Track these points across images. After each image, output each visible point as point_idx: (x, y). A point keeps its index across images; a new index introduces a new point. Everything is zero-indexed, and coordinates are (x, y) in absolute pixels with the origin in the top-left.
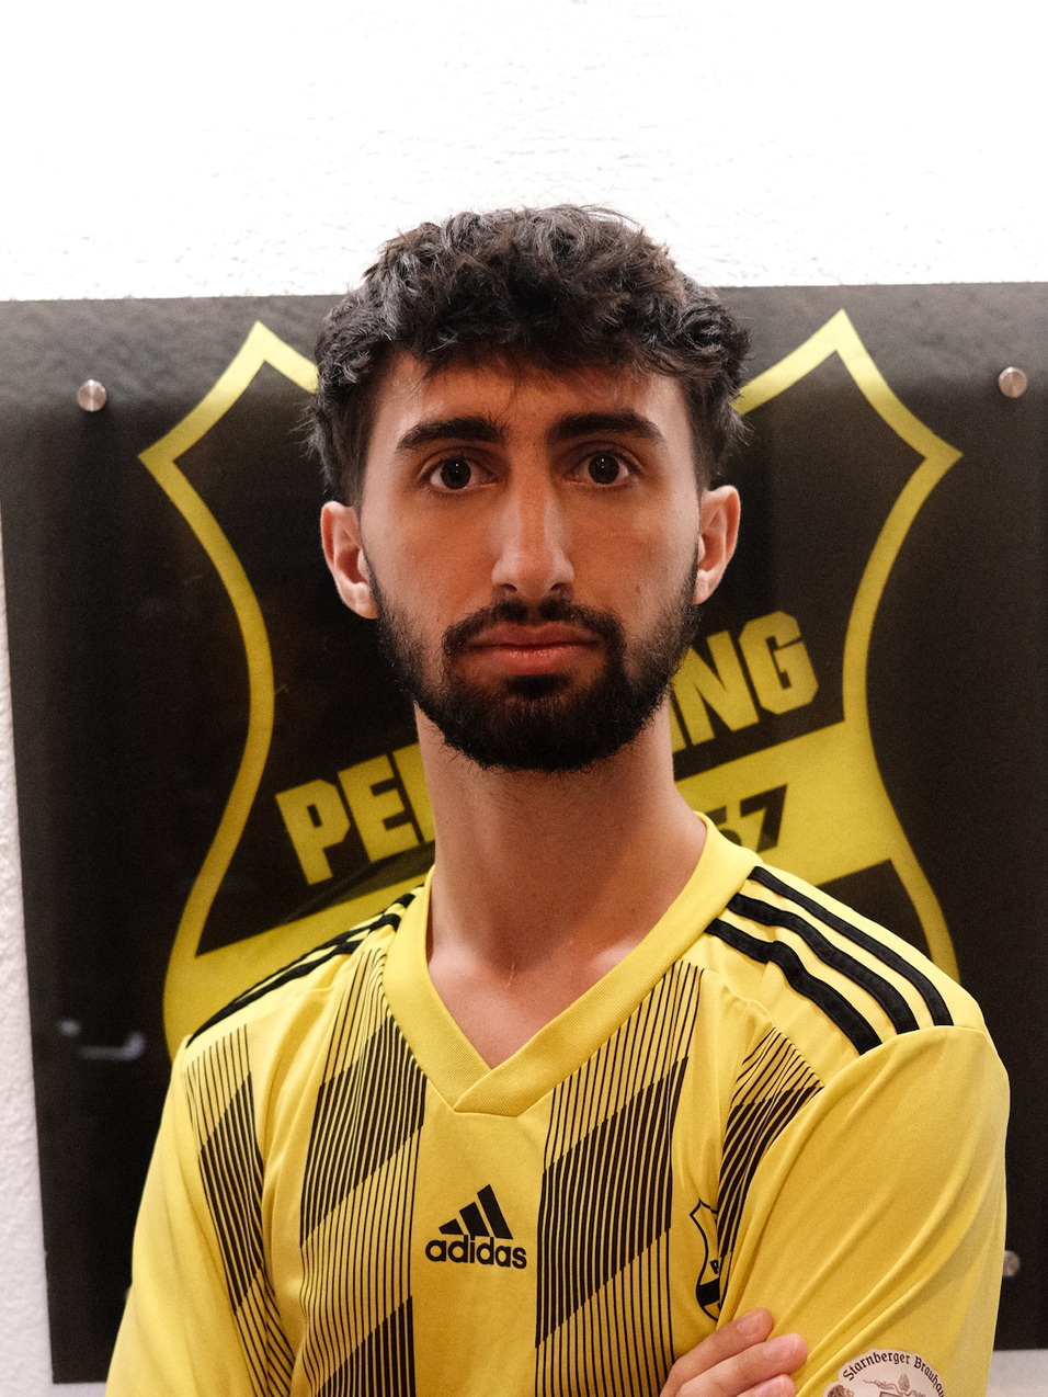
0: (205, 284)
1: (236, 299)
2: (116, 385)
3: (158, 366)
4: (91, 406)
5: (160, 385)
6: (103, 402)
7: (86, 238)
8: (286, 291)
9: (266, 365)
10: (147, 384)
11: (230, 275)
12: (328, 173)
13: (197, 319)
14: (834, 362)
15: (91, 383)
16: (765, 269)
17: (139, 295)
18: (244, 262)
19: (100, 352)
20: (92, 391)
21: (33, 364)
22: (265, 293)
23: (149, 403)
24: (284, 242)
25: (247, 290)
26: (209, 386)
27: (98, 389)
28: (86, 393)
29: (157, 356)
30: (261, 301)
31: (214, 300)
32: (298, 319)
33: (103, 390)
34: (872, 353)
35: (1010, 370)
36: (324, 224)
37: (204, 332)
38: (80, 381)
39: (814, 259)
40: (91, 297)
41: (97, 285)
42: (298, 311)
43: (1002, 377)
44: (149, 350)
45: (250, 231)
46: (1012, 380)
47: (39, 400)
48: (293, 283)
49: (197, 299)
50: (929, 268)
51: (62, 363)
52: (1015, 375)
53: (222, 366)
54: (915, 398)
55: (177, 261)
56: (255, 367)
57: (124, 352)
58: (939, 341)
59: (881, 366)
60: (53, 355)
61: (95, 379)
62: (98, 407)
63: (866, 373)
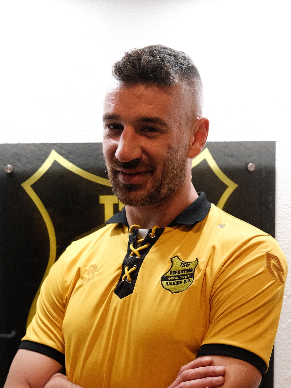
0: (39, 140)
1: (47, 144)
2: (16, 166)
3: (27, 161)
4: (9, 171)
5: (27, 166)
6: (12, 171)
7: (8, 127)
8: (61, 141)
9: (55, 161)
10: (24, 166)
11: (46, 137)
13: (37, 148)
14: (205, 161)
15: (9, 166)
17: (22, 142)
18: (49, 134)
19: (12, 157)
20: (9, 168)
22: (55, 142)
23: (24, 170)
24: (60, 129)
25: (50, 141)
26: (40, 166)
27: (10, 167)
28: (7, 168)
29: (27, 158)
30: (54, 144)
31: (42, 144)
32: (63, 149)
33: (12, 167)
34: (214, 159)
35: (251, 164)
36: (71, 124)
37: (39, 152)
38: (6, 165)
40: (9, 143)
41: (11, 140)
42: (64, 146)
43: (248, 166)
44: (24, 157)
45: (51, 126)
46: (251, 166)
48: (62, 140)
49: (37, 144)
50: (229, 137)
51: (1, 160)
52: (252, 165)
53: (43, 161)
54: (226, 171)
55: (32, 133)
56: (52, 161)
57: (17, 157)
58: (232, 156)
59: (217, 162)
61: (10, 164)
62: (11, 172)
63: (213, 164)
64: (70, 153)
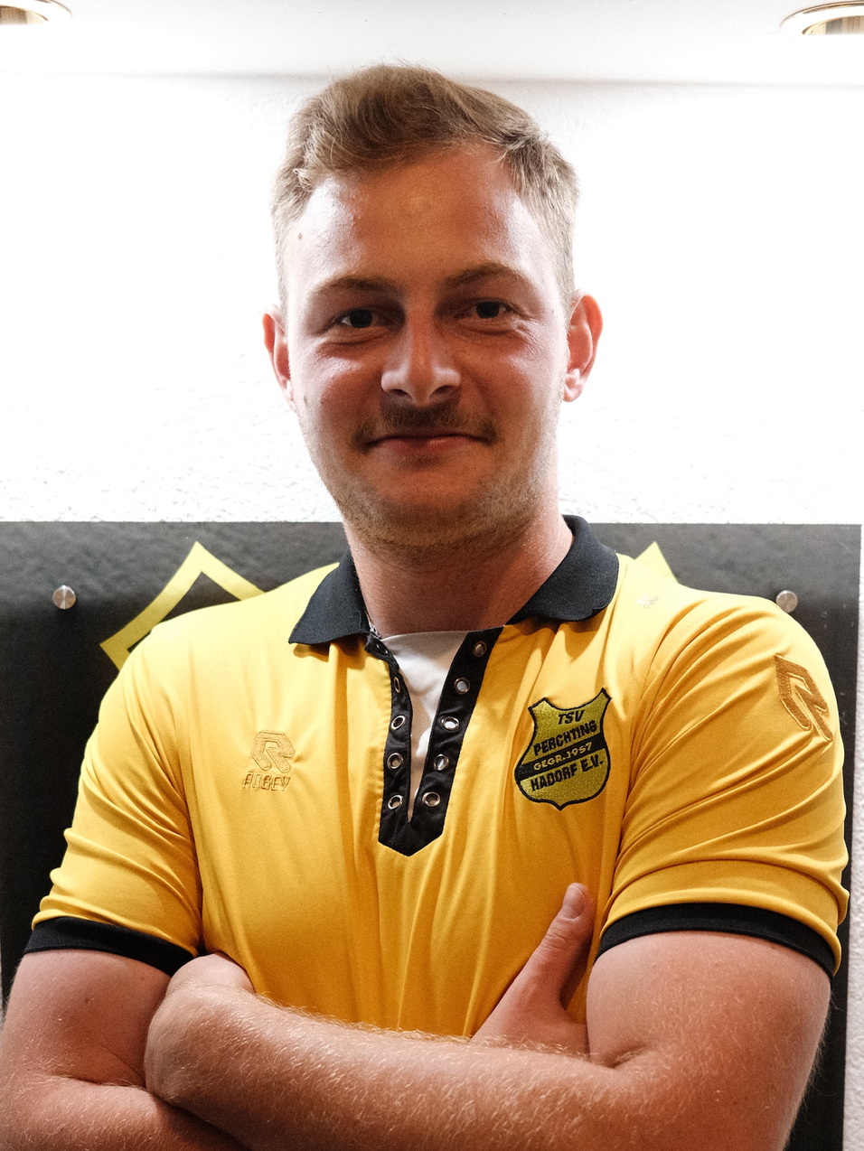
0: (155, 510)
1: (181, 524)
2: (82, 587)
3: (117, 573)
4: (63, 606)
5: (118, 588)
6: (72, 603)
7: (62, 472)
8: (219, 517)
9: (203, 576)
10: (107, 587)
11: (175, 503)
12: (254, 425)
13: (148, 536)
15: (64, 588)
16: (596, 508)
19: (71, 561)
20: (64, 594)
21: (18, 569)
22: (202, 520)
23: (109, 602)
24: (218, 478)
26: (158, 591)
27: (69, 592)
28: (60, 595)
29: (117, 565)
30: (199, 525)
31: (162, 523)
32: (227, 538)
33: (73, 593)
35: (785, 592)
36: (250, 465)
37: (154, 548)
38: (57, 585)
39: (634, 500)
40: (64, 519)
41: (70, 510)
42: (227, 531)
43: (779, 595)
44: (109, 560)
45: (191, 469)
46: (787, 600)
47: (22, 598)
48: (225, 511)
49: (148, 523)
50: (723, 510)
51: (40, 569)
52: (789, 596)
53: (168, 575)
55: (134, 492)
56: (195, 576)
57: (90, 562)
58: (730, 566)
60: (34, 562)
61: (67, 584)
62: (69, 607)
64: (247, 550)
